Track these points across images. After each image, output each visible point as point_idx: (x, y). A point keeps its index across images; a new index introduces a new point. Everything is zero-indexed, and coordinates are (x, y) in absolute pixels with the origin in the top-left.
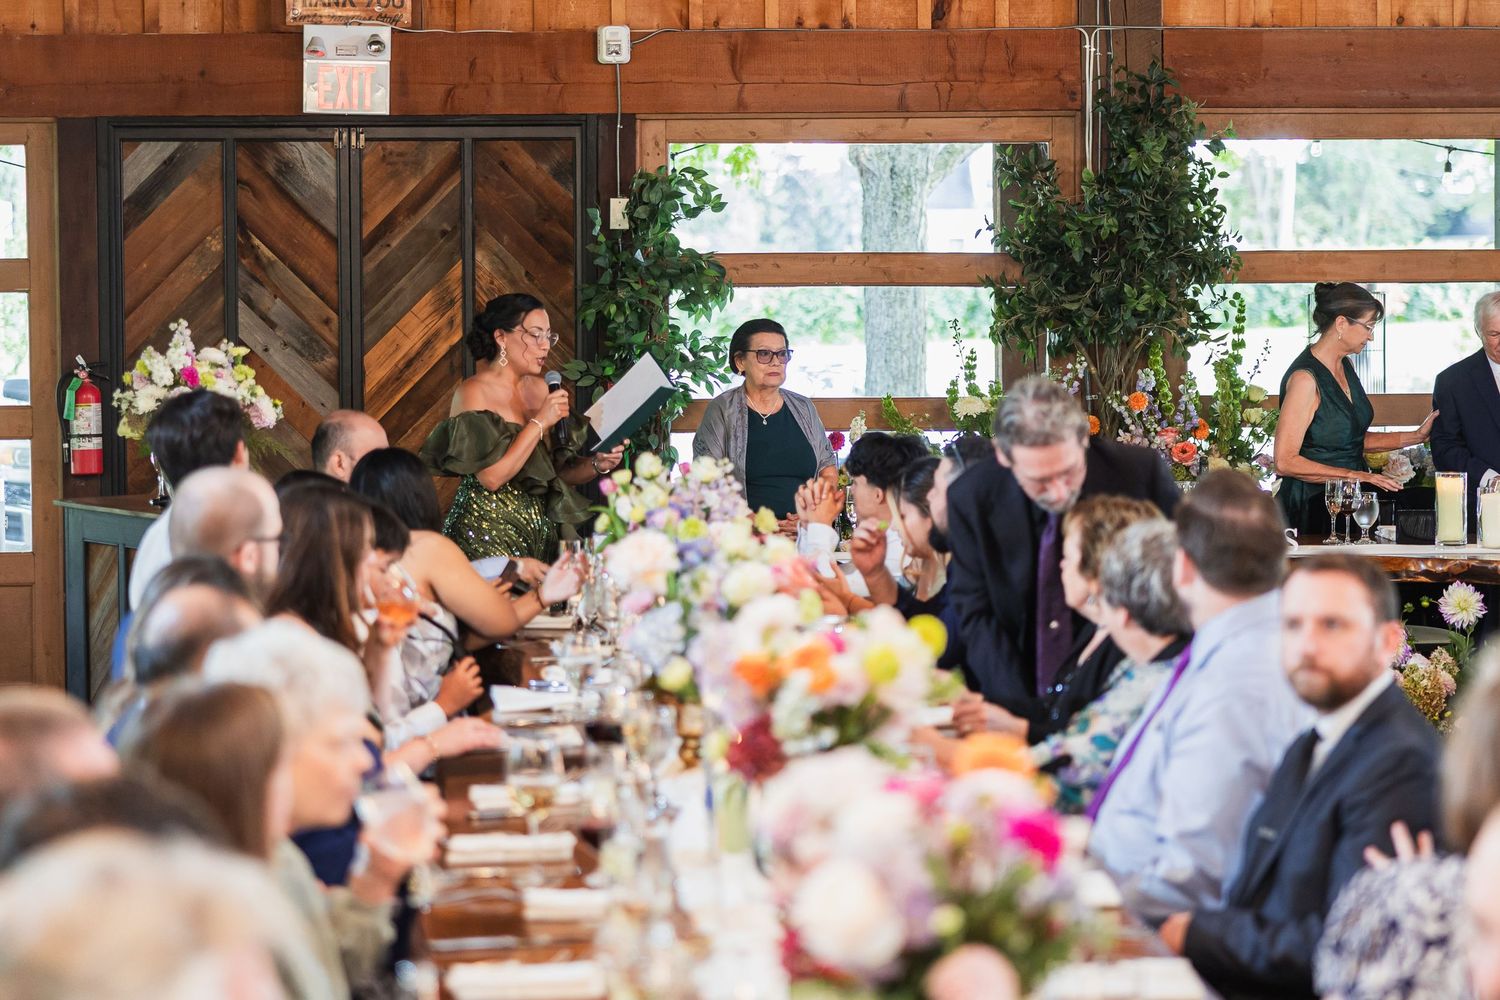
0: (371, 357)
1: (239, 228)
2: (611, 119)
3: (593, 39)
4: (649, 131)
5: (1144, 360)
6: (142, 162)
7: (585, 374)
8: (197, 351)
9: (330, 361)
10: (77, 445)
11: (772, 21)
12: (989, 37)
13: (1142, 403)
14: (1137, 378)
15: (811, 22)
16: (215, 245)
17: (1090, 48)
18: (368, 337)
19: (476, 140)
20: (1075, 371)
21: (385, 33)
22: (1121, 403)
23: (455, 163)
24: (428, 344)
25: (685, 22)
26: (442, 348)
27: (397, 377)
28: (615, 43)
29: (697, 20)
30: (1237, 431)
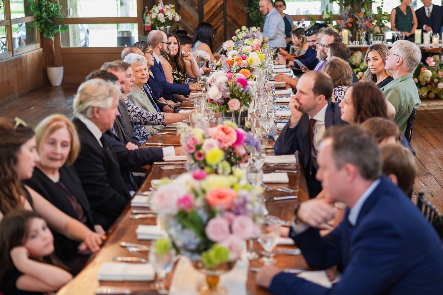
0: (205, 6)
5: (363, 6)
7: (248, 10)
8: (164, 6)
9: (197, 7)
10: (146, 25)
13: (362, 15)
14: (360, 10)
18: (204, 2)
20: (348, 9)
22: (357, 15)
24: (216, 4)
26: (219, 5)
27: (210, 11)
30: (381, 21)
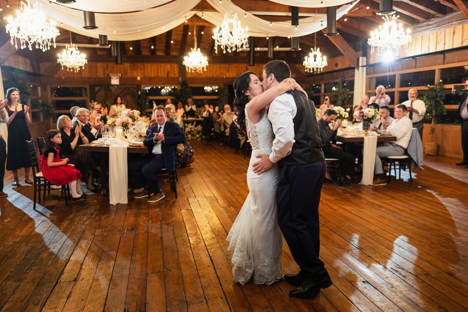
1: (106, 95)
2: (138, 85)
3: (136, 78)
4: (142, 86)
6: (97, 89)
11: (153, 76)
12: (171, 78)
15: (156, 76)
16: (104, 96)
17: (180, 79)
19: (127, 87)
21: (118, 77)
23: (125, 89)
25: (145, 76)
28: (139, 78)
29: (146, 76)
